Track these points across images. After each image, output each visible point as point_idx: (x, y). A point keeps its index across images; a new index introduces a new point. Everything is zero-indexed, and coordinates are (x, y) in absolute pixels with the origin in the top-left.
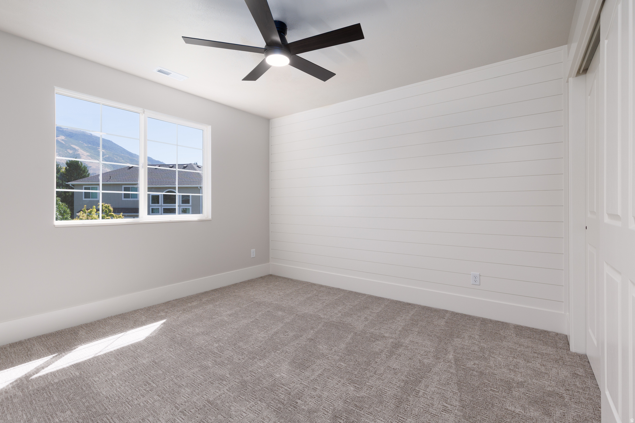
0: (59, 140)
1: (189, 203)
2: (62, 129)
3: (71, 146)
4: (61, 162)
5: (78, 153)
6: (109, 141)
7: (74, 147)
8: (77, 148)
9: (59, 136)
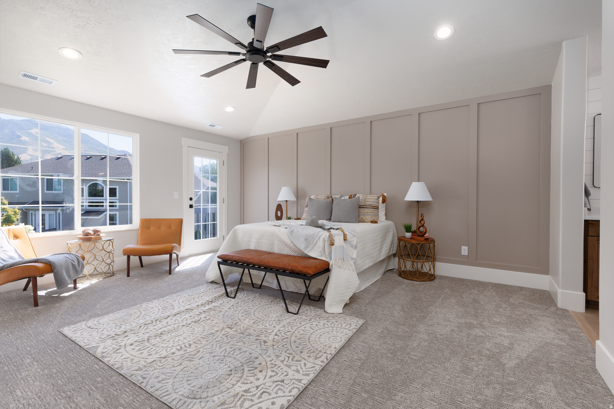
0: (33, 133)
1: (116, 196)
2: (36, 121)
3: (46, 139)
4: (35, 155)
5: (53, 146)
6: (86, 134)
7: (49, 140)
8: (52, 141)
9: (33, 129)
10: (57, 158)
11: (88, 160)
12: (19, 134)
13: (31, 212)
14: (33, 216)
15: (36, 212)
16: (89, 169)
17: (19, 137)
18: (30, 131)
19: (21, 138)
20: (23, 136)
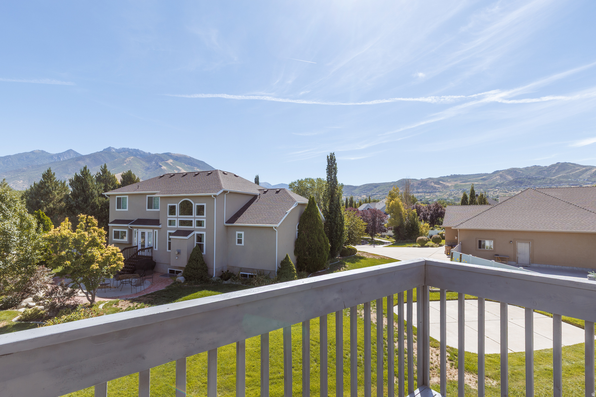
0: (169, 163)
1: (204, 214)
10: (160, 176)
11: (183, 178)
12: (161, 164)
13: (135, 229)
14: (136, 233)
15: (139, 229)
16: (182, 186)
17: (161, 166)
18: (167, 162)
19: (162, 168)
20: (163, 166)
